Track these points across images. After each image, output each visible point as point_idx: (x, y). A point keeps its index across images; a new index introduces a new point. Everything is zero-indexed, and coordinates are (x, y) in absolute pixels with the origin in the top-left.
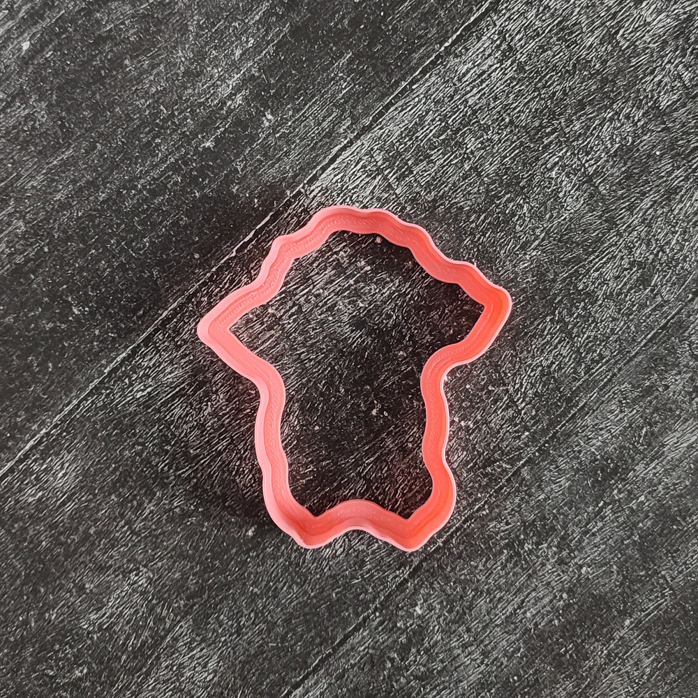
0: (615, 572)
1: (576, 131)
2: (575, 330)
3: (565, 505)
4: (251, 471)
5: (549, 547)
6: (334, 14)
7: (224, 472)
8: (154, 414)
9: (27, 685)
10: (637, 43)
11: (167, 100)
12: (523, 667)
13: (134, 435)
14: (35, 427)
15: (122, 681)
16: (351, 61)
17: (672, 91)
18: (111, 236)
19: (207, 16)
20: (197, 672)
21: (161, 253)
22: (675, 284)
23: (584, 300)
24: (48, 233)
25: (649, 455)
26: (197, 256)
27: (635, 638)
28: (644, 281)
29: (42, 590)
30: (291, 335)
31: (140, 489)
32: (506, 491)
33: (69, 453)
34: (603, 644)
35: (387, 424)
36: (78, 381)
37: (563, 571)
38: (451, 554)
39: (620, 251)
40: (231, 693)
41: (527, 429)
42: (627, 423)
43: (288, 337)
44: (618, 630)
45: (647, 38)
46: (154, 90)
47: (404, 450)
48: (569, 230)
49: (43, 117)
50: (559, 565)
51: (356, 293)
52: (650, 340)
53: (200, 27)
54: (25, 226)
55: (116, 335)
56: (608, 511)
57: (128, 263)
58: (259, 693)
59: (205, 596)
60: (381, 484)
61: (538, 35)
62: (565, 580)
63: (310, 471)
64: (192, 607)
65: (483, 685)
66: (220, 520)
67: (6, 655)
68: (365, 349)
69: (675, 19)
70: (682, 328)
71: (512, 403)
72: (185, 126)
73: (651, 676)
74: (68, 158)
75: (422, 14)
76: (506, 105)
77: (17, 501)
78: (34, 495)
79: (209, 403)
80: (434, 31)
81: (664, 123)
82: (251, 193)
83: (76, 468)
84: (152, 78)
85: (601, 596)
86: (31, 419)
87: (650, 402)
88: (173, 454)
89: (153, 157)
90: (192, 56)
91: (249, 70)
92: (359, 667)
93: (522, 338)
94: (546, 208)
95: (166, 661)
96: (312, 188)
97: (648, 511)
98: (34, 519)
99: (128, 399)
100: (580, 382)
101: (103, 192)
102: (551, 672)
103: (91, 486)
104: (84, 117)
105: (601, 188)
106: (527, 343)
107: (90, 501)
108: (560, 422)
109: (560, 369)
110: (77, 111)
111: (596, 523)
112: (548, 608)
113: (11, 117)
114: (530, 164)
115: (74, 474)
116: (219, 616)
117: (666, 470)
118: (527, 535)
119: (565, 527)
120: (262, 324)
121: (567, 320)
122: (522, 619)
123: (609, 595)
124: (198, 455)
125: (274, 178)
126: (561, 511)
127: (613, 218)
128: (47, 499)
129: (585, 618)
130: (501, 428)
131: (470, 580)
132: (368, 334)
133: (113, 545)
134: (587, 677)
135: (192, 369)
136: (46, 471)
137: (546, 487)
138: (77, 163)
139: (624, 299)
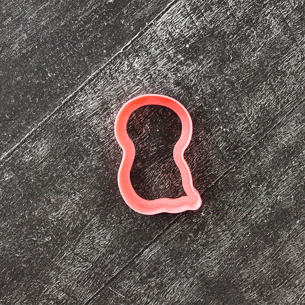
0: (293, 199)
2: (276, 88)
3: (270, 168)
5: (263, 187)
7: (115, 149)
8: (84, 123)
9: (23, 244)
12: (250, 241)
13: (75, 132)
14: (29, 127)
15: (67, 244)
18: (66, 41)
20: (101, 240)
21: (89, 50)
23: (281, 75)
24: (37, 40)
26: (105, 51)
27: (301, 229)
29: (31, 201)
30: (147, 88)
31: (77, 156)
32: (243, 161)
33: (45, 139)
34: (286, 231)
36: (50, 107)
37: (269, 198)
38: (218, 189)
39: (297, 53)
40: (116, 250)
41: (253, 133)
42: (299, 131)
43: (145, 89)
44: (294, 225)
48: (274, 43)
50: (267, 195)
51: (177, 70)
54: (27, 36)
55: (67, 87)
56: (290, 171)
57: (74, 54)
59: (106, 206)
60: (187, 156)
62: (270, 202)
63: (154, 150)
64: (99, 210)
65: (231, 249)
67: (14, 230)
68: (180, 95)
71: (247, 121)
74: (47, 6)
77: (21, 161)
78: (28, 158)
79: (109, 118)
82: (130, 24)
83: (48, 146)
85: (286, 210)
86: (28, 123)
88: (92, 141)
89: (86, 6)
92: (175, 240)
93: (252, 92)
94: (264, 33)
95: (87, 235)
96: (158, 22)
98: (28, 169)
99: (72, 116)
100: (278, 112)
101: (63, 22)
102: (263, 244)
103: (55, 155)
105: (289, 24)
106: (254, 94)
107: (54, 161)
108: (269, 130)
109: (269, 106)
111: (284, 176)
112: (262, 215)
114: (257, 13)
115: (47, 149)
116: (111, 215)
118: (253, 181)
119: (270, 178)
120: (134, 83)
121: (273, 84)
122: (250, 219)
123: (290, 209)
124: (104, 142)
125: (140, 17)
126: (269, 170)
127: (294, 38)
128: (34, 160)
129: (279, 219)
130: (242, 132)
131: (227, 201)
132: (182, 88)
133: (64, 182)
134: (279, 246)
135: (102, 103)
136: (34, 147)
137: (262, 159)
138: (51, 8)
139: (299, 75)
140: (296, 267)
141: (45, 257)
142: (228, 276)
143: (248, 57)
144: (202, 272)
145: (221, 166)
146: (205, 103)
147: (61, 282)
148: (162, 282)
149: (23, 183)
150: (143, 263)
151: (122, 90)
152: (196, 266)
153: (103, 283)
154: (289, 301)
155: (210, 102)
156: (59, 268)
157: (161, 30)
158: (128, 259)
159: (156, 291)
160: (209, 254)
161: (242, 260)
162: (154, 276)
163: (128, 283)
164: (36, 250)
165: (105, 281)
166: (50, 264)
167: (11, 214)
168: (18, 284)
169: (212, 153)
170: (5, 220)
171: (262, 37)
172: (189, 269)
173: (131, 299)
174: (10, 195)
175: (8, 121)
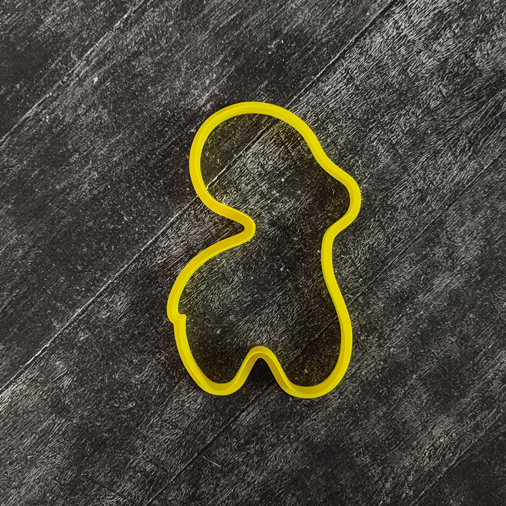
0: (408, 351)
1: (386, 121)
2: (386, 225)
3: (382, 316)
4: (218, 300)
5: (373, 338)
6: (258, 61)
7: (204, 301)
8: (167, 272)
9: (104, 411)
10: (418, 74)
11: (171, 107)
12: (360, 400)
13: (157, 282)
14: (105, 279)
15: (153, 410)
16: (267, 86)
17: (437, 99)
18: (143, 179)
19: (191, 63)
20: (192, 404)
21: (170, 188)
22: (438, 201)
23: (391, 210)
24: (110, 178)
25: (425, 290)
26: (188, 189)
27: (419, 384)
28: (422, 199)
29: (111, 363)
32: (351, 309)
33: (123, 292)
34: (401, 388)
35: (288, 276)
36: (128, 255)
37: (381, 351)
38: (323, 342)
39: (410, 184)
40: (209, 414)
41: (361, 277)
42: (414, 273)
44: (410, 380)
45: (423, 71)
46: (164, 102)
47: (297, 289)
48: (383, 173)
49: (106, 117)
50: (379, 347)
51: (271, 207)
52: (426, 230)
53: (187, 69)
54: (98, 175)
55: (147, 231)
56: (404, 319)
57: (152, 193)
58: (224, 415)
60: (286, 306)
61: (366, 70)
62: (382, 355)
63: (249, 300)
65: (340, 409)
66: (203, 326)
67: (93, 396)
68: (276, 237)
69: (438, 61)
70: (442, 223)
71: (353, 264)
72: (180, 121)
73: (426, 403)
74: (119, 139)
75: (305, 60)
76: (349, 108)
77: (97, 318)
78: (105, 315)
80: (311, 69)
81: (433, 116)
82: (215, 156)
83: (127, 300)
84: (162, 96)
85: (400, 363)
86: (103, 275)
87: (426, 262)
89: (164, 137)
90: (183, 84)
91: (213, 91)
92: (276, 401)
93: (358, 230)
94: (371, 162)
95: (176, 399)
96: (248, 153)
97: (425, 319)
98: (106, 327)
99: (154, 264)
100: (389, 252)
101: (138, 157)
102: (375, 402)
103: (136, 309)
104: (128, 117)
105: (399, 151)
106: (361, 232)
107: (134, 317)
108: (379, 273)
109: (379, 246)
110: (123, 114)
111: (398, 325)
112: (373, 370)
113: (89, 118)
114: (362, 139)
115: (126, 303)
117: (434, 298)
118: (362, 332)
119: (381, 328)
120: (223, 224)
121: (382, 220)
122: (360, 375)
123: (405, 362)
124: (190, 293)
125: (228, 148)
126: (380, 319)
127: (406, 167)
128: (113, 316)
129: (393, 374)
130: (348, 277)
131: (332, 355)
132: (278, 229)
133: (147, 340)
134: (394, 404)
135: (187, 248)
136: (112, 302)
137: (372, 307)
138: (124, 141)
139: (412, 209)
140: (413, 427)
141: (129, 425)
142: (337, 440)
144: (307, 436)
145: (326, 315)
146: (305, 245)
147: (148, 452)
148: (262, 448)
149: (100, 342)
150: (240, 428)
151: (209, 234)
152: (300, 429)
153: (196, 451)
154: (405, 465)
155: (311, 244)
156: (145, 437)
157: (251, 162)
158: (223, 424)
159: (256, 459)
160: (315, 416)
161: (352, 422)
162: (253, 442)
163: (224, 450)
164: (119, 418)
165: (199, 449)
166: (136, 432)
167: (88, 378)
168: (100, 456)
169: (314, 301)
170: (82, 385)
171: (368, 167)
172: (292, 433)
173: (228, 469)
174: (86, 356)
175: (80, 273)
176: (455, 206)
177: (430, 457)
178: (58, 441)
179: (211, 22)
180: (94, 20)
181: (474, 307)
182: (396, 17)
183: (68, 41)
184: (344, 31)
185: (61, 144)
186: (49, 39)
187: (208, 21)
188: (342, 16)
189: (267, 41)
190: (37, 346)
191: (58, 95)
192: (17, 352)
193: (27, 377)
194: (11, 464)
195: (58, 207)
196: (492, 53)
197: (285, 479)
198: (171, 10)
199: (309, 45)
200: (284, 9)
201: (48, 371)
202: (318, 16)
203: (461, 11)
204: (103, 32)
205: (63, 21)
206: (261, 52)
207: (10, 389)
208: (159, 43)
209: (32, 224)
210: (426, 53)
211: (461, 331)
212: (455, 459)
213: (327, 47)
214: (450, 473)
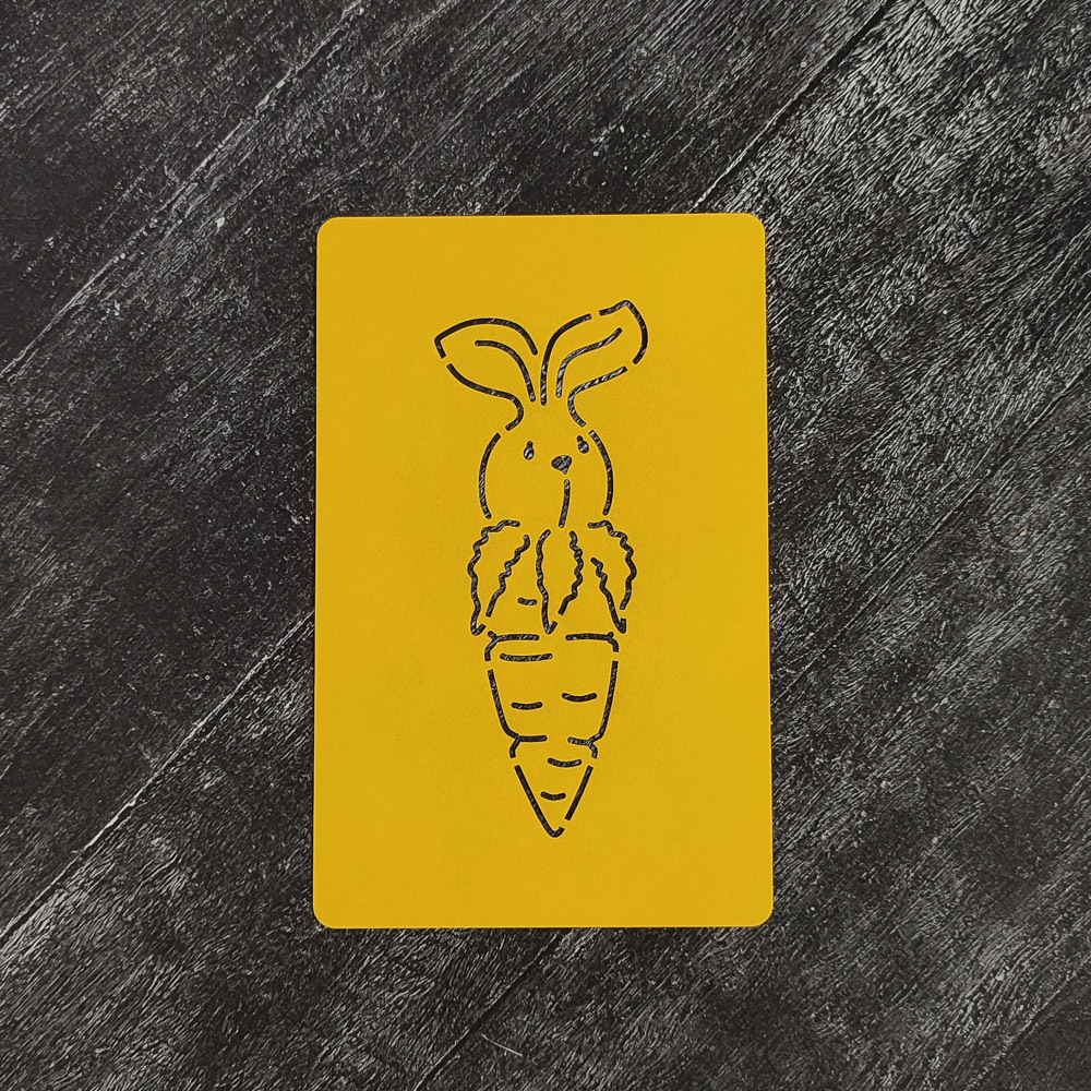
0: (919, 785)
1: (852, 292)
2: (861, 516)
3: (859, 712)
5: (842, 760)
6: (571, 171)
9: (261, 944)
10: (916, 189)
12: (820, 896)
14: (255, 654)
15: (369, 936)
17: (958, 241)
19: (427, 180)
22: (970, 459)
23: (869, 482)
24: (259, 435)
25: (951, 652)
27: (945, 857)
28: (936, 457)
29: (273, 837)
32: (791, 700)
33: (296, 682)
34: (908, 866)
37: (859, 787)
40: (492, 942)
41: (811, 629)
42: (923, 617)
44: (925, 849)
45: (927, 183)
48: (848, 403)
49: (245, 303)
50: (855, 780)
52: (946, 523)
53: (419, 193)
54: (232, 428)
56: (907, 717)
58: (525, 940)
61: (804, 185)
62: (863, 797)
65: (776, 918)
67: (236, 912)
69: (957, 160)
70: (979, 507)
71: (793, 601)
73: (963, 898)
74: (276, 349)
75: (671, 167)
76: (772, 266)
77: (239, 739)
78: (258, 731)
80: (685, 185)
81: (951, 278)
83: (305, 699)
85: (904, 812)
86: (251, 645)
87: (949, 592)
93: (802, 528)
94: (822, 380)
97: (953, 715)
98: (260, 758)
100: (869, 574)
102: (852, 900)
104: (293, 301)
105: (883, 355)
106: (807, 532)
108: (849, 619)
109: (846, 560)
110: (283, 294)
111: (894, 731)
112: (845, 829)
113: (209, 304)
114: (802, 332)
115: (303, 706)
117: (971, 668)
118: (817, 747)
119: (859, 737)
121: (851, 505)
122: (817, 842)
123: (913, 811)
126: (855, 719)
127: (898, 388)
128: (274, 735)
129: (888, 837)
130: (783, 630)
134: (893, 903)
136: (271, 703)
137: (836, 693)
138: (287, 353)
139: (914, 479)
140: (938, 951)
141: (316, 972)
142: (773, 985)
143: (785, 442)
144: (707, 981)
147: (360, 1029)
148: (610, 1011)
149: (247, 793)
150: (560, 968)
152: (692, 966)
153: (466, 1024)
154: (923, 1034)
156: (353, 997)
158: (524, 963)
159: (597, 1035)
161: (805, 945)
162: (589, 999)
163: (528, 1019)
164: (293, 956)
166: (332, 988)
167: (224, 872)
168: (256, 1043)
170: (211, 887)
171: (817, 392)
172: (675, 976)
173: (538, 1059)
174: (217, 824)
175: (199, 642)
176: (1007, 468)
177: (976, 1015)
178: (161, 1013)
179: (467, 92)
180: (212, 94)
181: (1057, 685)
182: (865, 69)
183: (157, 141)
184: (754, 103)
185: (148, 365)
186: (115, 138)
187: (460, 90)
188: (747, 70)
189: (588, 129)
190: (108, 807)
191: (140, 257)
192: (64, 822)
193: (88, 875)
194: (59, 1068)
195: (147, 500)
196: (1072, 139)
197: (663, 1077)
198: (379, 69)
199: (680, 133)
200: (623, 60)
201: (134, 862)
202: (696, 71)
203: (1003, 53)
204: (232, 121)
205: (145, 97)
206: (579, 152)
207: (51, 903)
208: (355, 139)
209: (89, 540)
210: (931, 144)
211: (1031, 739)
212: (1031, 1016)
213: (719, 138)
214: (1022, 1049)
